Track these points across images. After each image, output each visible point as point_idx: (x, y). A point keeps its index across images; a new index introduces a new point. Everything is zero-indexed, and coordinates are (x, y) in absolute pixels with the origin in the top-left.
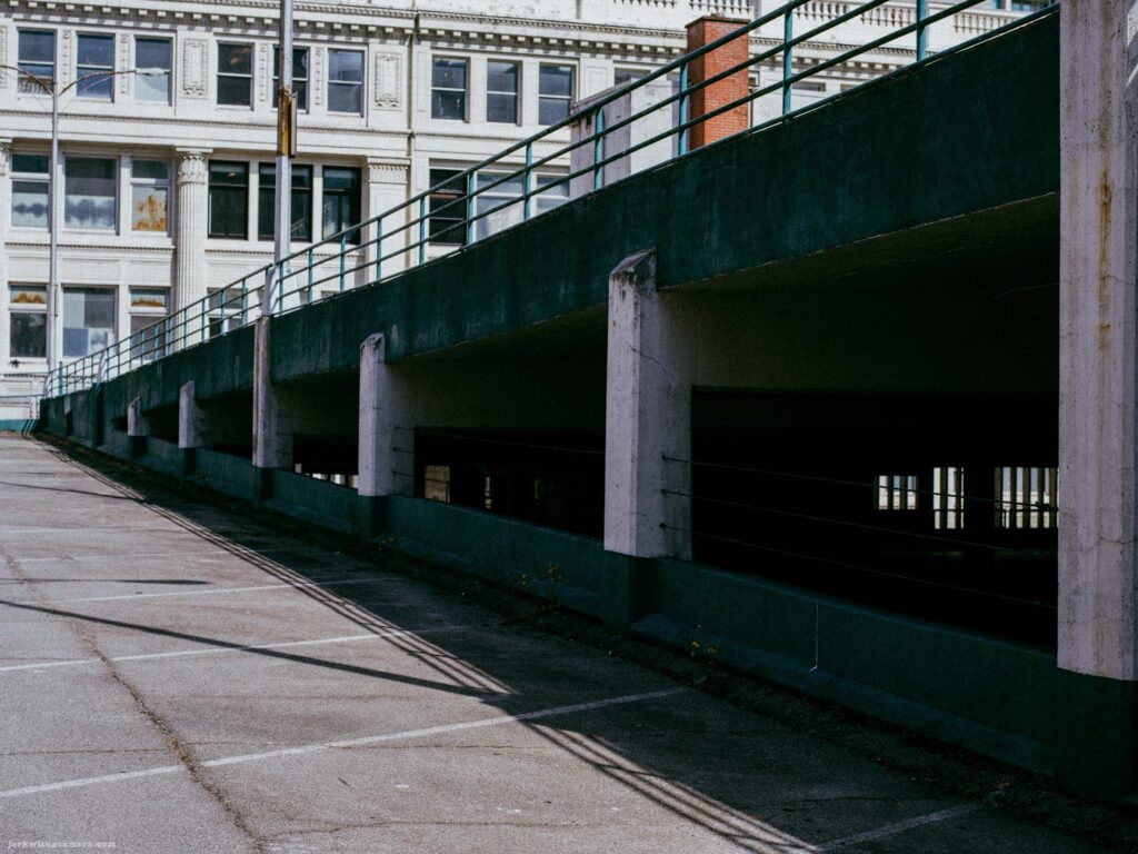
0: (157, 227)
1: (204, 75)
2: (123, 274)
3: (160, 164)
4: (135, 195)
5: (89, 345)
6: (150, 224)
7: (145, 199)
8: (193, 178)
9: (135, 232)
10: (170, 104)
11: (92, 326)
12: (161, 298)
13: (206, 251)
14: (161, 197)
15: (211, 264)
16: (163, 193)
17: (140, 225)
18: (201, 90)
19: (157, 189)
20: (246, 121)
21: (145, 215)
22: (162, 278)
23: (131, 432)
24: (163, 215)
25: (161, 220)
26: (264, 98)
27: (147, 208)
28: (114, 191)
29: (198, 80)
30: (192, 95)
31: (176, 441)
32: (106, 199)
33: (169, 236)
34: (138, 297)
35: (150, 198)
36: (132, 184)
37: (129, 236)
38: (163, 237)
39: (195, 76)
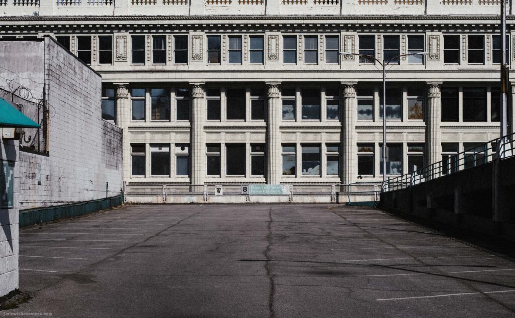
0: (419, 118)
1: (438, 50)
2: (405, 138)
3: (420, 90)
4: (409, 104)
5: (391, 169)
6: (416, 116)
7: (413, 105)
8: (434, 95)
9: (410, 120)
10: (424, 64)
11: (392, 161)
12: (421, 148)
13: (440, 127)
14: (420, 104)
15: (443, 132)
16: (421, 102)
17: (411, 117)
18: (436, 57)
19: (419, 101)
20: (457, 69)
21: (414, 112)
22: (421, 139)
23: (429, 207)
24: (421, 112)
25: (421, 114)
26: (464, 59)
27: (414, 109)
28: (400, 103)
29: (435, 53)
30: (433, 59)
31: (453, 211)
32: (397, 106)
33: (424, 121)
34: (411, 148)
35: (416, 105)
36: (408, 99)
37: (407, 122)
38: (421, 121)
39: (434, 51)
